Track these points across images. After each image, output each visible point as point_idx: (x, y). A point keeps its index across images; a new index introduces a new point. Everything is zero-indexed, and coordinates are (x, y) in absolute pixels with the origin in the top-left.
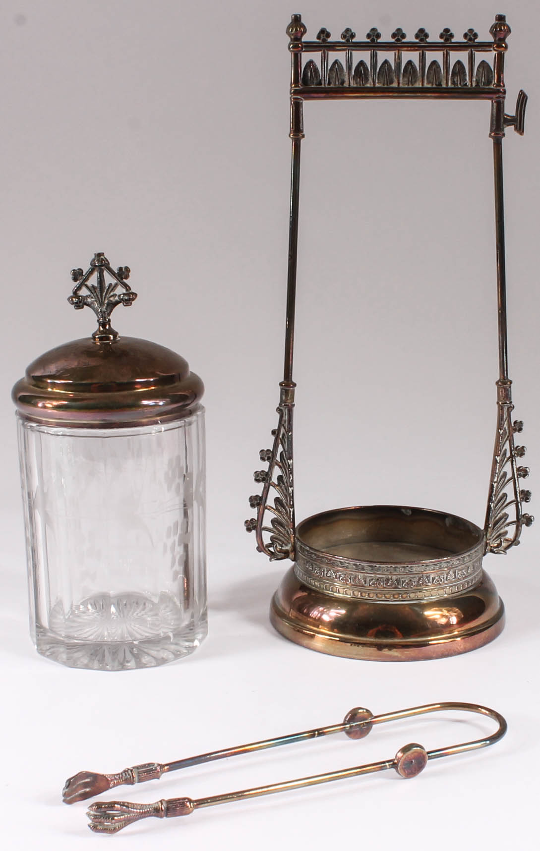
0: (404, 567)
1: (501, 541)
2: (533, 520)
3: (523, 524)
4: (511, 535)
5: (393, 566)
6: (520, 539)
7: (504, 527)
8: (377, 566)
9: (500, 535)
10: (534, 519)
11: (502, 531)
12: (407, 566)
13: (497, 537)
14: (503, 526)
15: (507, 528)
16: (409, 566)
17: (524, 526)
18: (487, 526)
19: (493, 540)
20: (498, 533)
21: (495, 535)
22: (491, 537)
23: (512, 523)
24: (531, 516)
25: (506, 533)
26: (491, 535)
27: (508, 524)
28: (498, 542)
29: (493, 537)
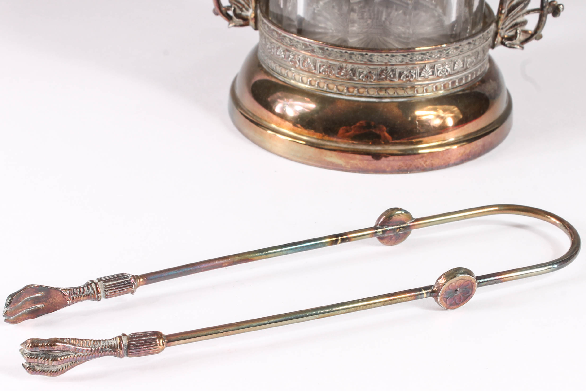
0: (362, 55)
1: (516, 33)
2: (561, 9)
3: (549, 13)
4: (531, 27)
5: (349, 52)
6: (544, 32)
7: (523, 15)
8: (330, 49)
9: (516, 24)
10: (563, 9)
11: (519, 20)
12: (367, 54)
13: (511, 27)
14: (521, 13)
15: (526, 17)
16: (369, 54)
17: (550, 16)
18: (499, 12)
19: (507, 30)
20: (514, 22)
21: (509, 24)
22: (504, 26)
23: (534, 11)
24: (560, 5)
25: (525, 23)
26: (503, 24)
27: (528, 12)
28: (512, 33)
29: (506, 26)
